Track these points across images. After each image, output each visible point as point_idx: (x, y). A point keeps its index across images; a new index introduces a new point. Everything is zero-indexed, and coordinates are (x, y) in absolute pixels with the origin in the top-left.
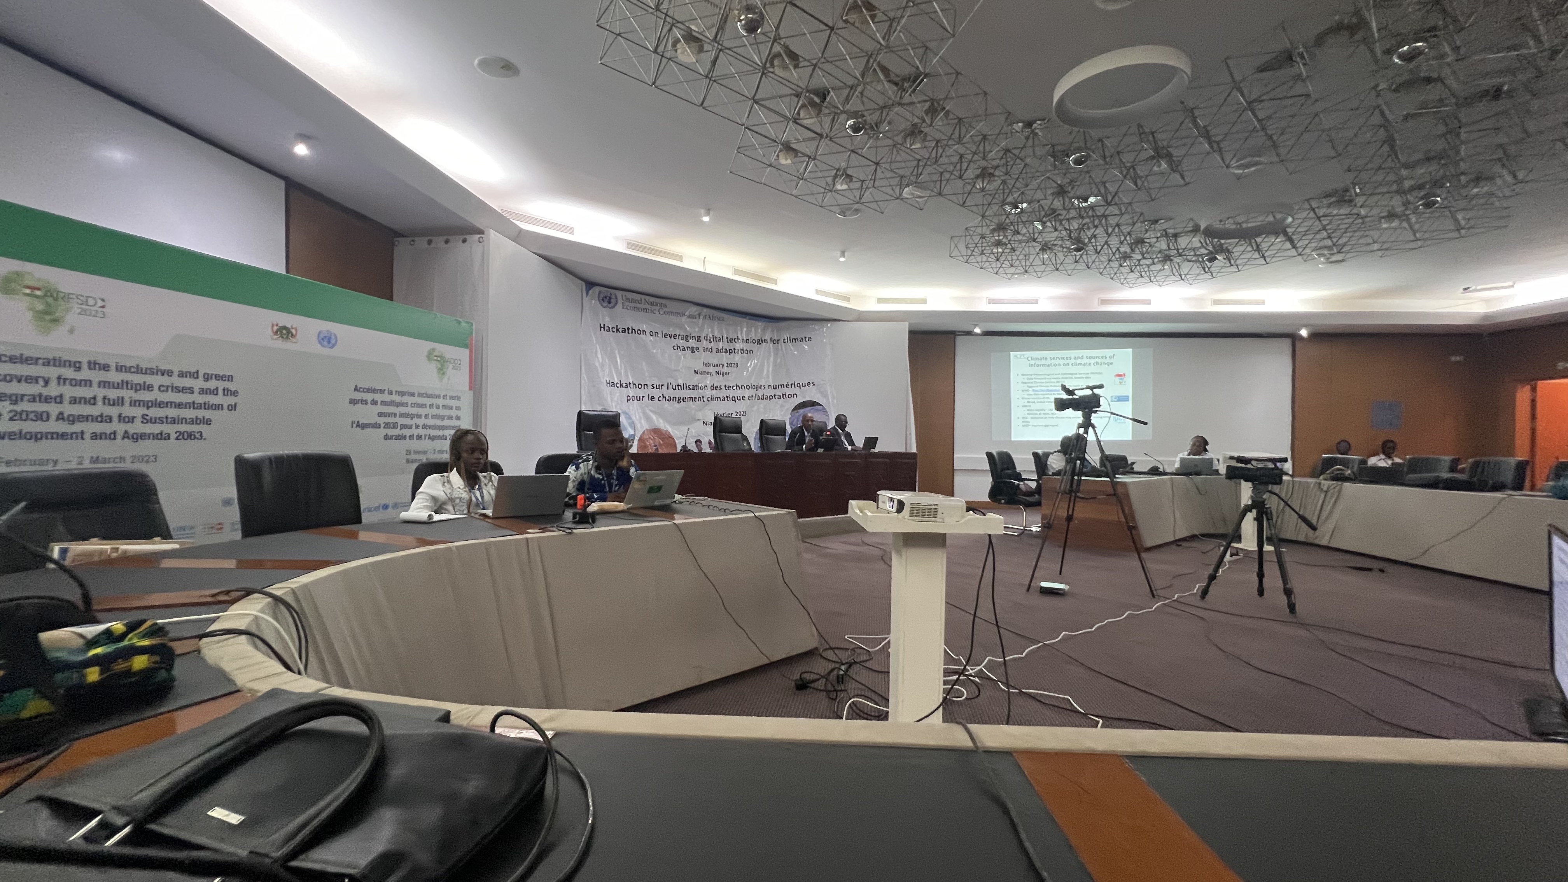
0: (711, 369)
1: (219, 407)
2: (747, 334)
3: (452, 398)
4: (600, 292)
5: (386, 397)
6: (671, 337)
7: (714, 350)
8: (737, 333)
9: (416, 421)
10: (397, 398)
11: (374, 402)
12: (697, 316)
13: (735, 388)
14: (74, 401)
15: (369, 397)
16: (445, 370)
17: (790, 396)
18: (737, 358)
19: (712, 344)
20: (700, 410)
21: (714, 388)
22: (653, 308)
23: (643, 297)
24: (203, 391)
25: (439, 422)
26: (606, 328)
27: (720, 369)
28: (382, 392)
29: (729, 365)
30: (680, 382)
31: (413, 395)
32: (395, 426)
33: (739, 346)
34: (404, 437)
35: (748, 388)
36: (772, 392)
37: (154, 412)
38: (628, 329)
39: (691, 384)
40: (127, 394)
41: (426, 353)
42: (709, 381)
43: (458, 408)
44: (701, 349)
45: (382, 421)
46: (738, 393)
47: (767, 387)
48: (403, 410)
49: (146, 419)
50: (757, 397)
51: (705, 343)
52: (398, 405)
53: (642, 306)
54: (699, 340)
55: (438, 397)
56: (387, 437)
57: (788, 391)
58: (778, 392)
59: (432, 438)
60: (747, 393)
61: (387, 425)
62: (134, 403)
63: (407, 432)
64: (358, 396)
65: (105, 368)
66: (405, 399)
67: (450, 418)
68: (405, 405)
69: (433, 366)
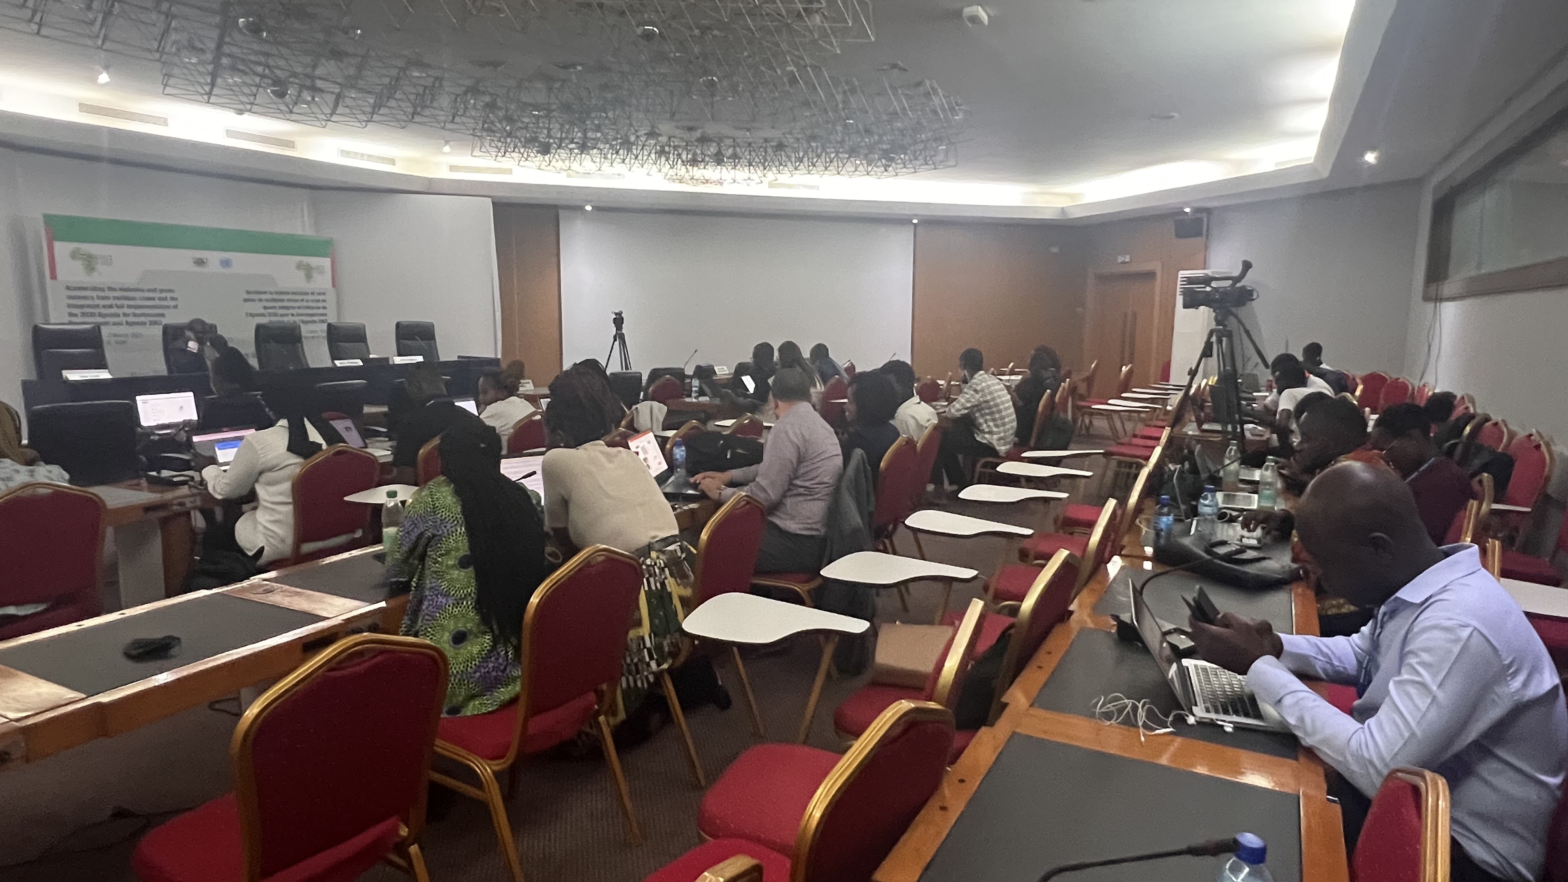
1: (168, 307)
3: (319, 294)
5: (269, 297)
10: (278, 297)
11: (260, 300)
14: (104, 307)
15: (256, 297)
16: (311, 275)
24: (160, 299)
28: (265, 293)
31: (288, 293)
32: (275, 315)
37: (138, 311)
40: (126, 302)
41: (294, 264)
43: (324, 301)
45: (266, 312)
48: (282, 304)
49: (135, 315)
55: (307, 294)
61: (270, 315)
62: (129, 307)
64: (249, 296)
65: (114, 290)
66: (284, 297)
67: (319, 308)
68: (282, 300)
69: (301, 274)
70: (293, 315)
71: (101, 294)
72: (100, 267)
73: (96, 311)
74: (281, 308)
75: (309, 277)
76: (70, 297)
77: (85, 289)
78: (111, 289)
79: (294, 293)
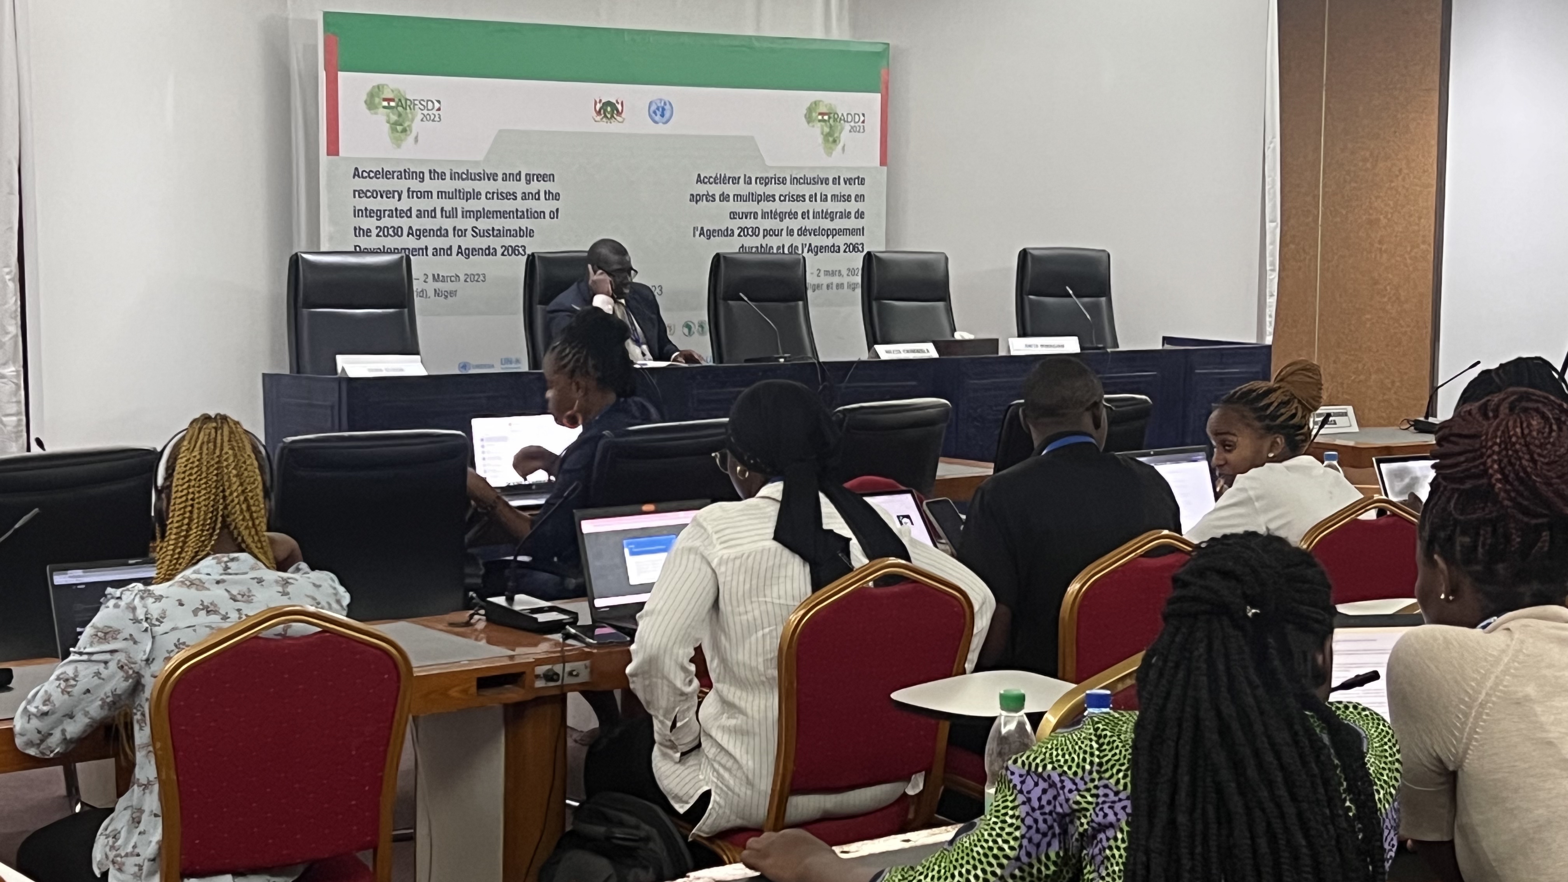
1: (541, 214)
3: (848, 181)
5: (743, 189)
9: (787, 223)
10: (759, 189)
11: (724, 198)
14: (420, 214)
15: (716, 189)
16: (836, 135)
24: (525, 197)
25: (826, 224)
28: (736, 180)
32: (755, 232)
34: (770, 250)
37: (484, 224)
40: (459, 204)
41: (800, 112)
43: (860, 198)
45: (735, 224)
48: (767, 206)
52: (760, 198)
55: (825, 181)
59: (815, 250)
61: (743, 232)
62: (467, 214)
64: (702, 189)
65: (443, 176)
66: (773, 189)
67: (847, 215)
68: (771, 198)
69: (817, 131)
70: (790, 232)
71: (415, 185)
72: (417, 126)
73: (404, 223)
74: (765, 215)
75: (831, 139)
76: (360, 193)
77: (386, 175)
78: (436, 175)
79: (796, 181)
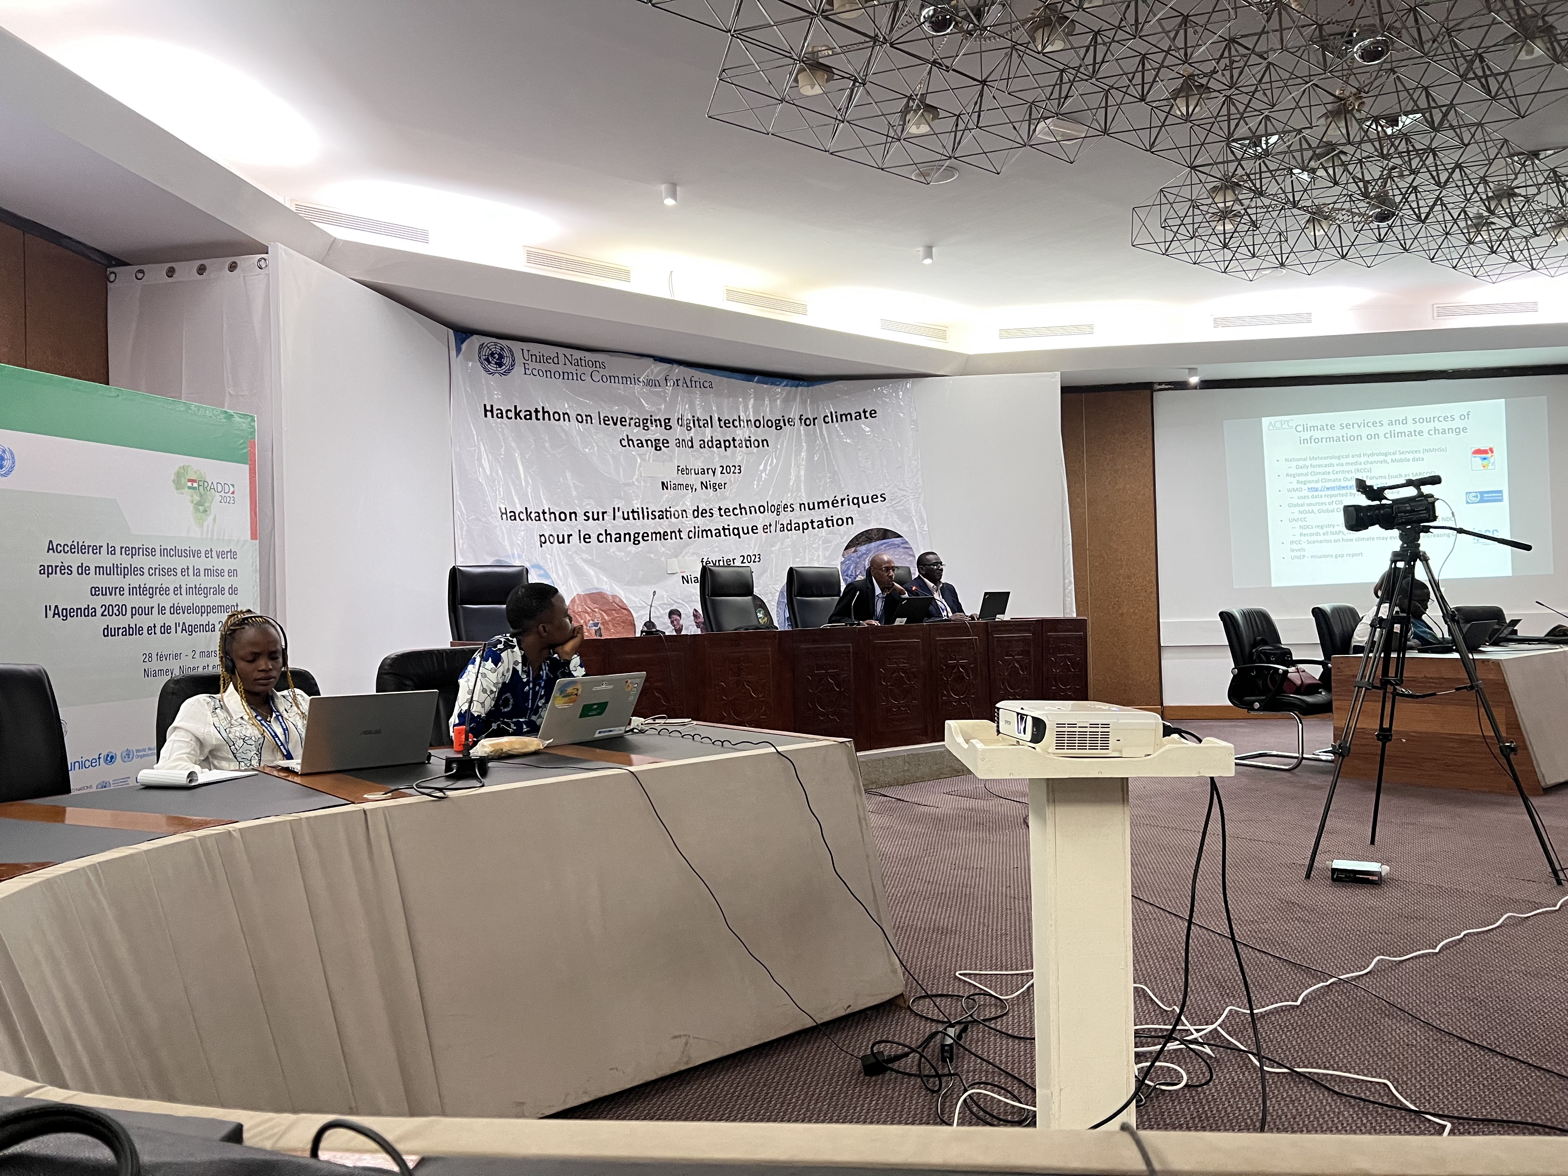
0: (694, 480)
2: (756, 411)
3: (221, 555)
4: (481, 346)
5: (106, 560)
6: (615, 424)
7: (696, 444)
8: (739, 412)
9: (158, 599)
10: (125, 561)
11: (83, 570)
12: (663, 382)
13: (737, 512)
15: (74, 560)
16: (207, 505)
17: (840, 522)
18: (739, 456)
19: (692, 433)
20: (676, 557)
21: (699, 513)
22: (581, 370)
23: (562, 351)
25: (199, 600)
26: (495, 412)
27: (708, 478)
28: (97, 550)
29: (725, 470)
30: (637, 506)
31: (151, 552)
32: (121, 610)
33: (741, 433)
34: (139, 631)
35: (762, 509)
36: (806, 516)
38: (537, 411)
39: (655, 507)
41: (173, 477)
42: (688, 501)
43: (233, 573)
44: (672, 443)
45: (97, 602)
46: (744, 521)
47: (797, 507)
48: (134, 581)
50: (779, 526)
51: (678, 432)
52: (125, 572)
53: (560, 368)
54: (668, 426)
55: (196, 554)
56: (108, 632)
57: (836, 513)
58: (819, 515)
59: (190, 630)
60: (760, 520)
61: (108, 610)
63: (143, 621)
64: (55, 559)
66: (139, 561)
67: (220, 591)
68: (139, 571)
69: (186, 499)
70: (162, 610)
